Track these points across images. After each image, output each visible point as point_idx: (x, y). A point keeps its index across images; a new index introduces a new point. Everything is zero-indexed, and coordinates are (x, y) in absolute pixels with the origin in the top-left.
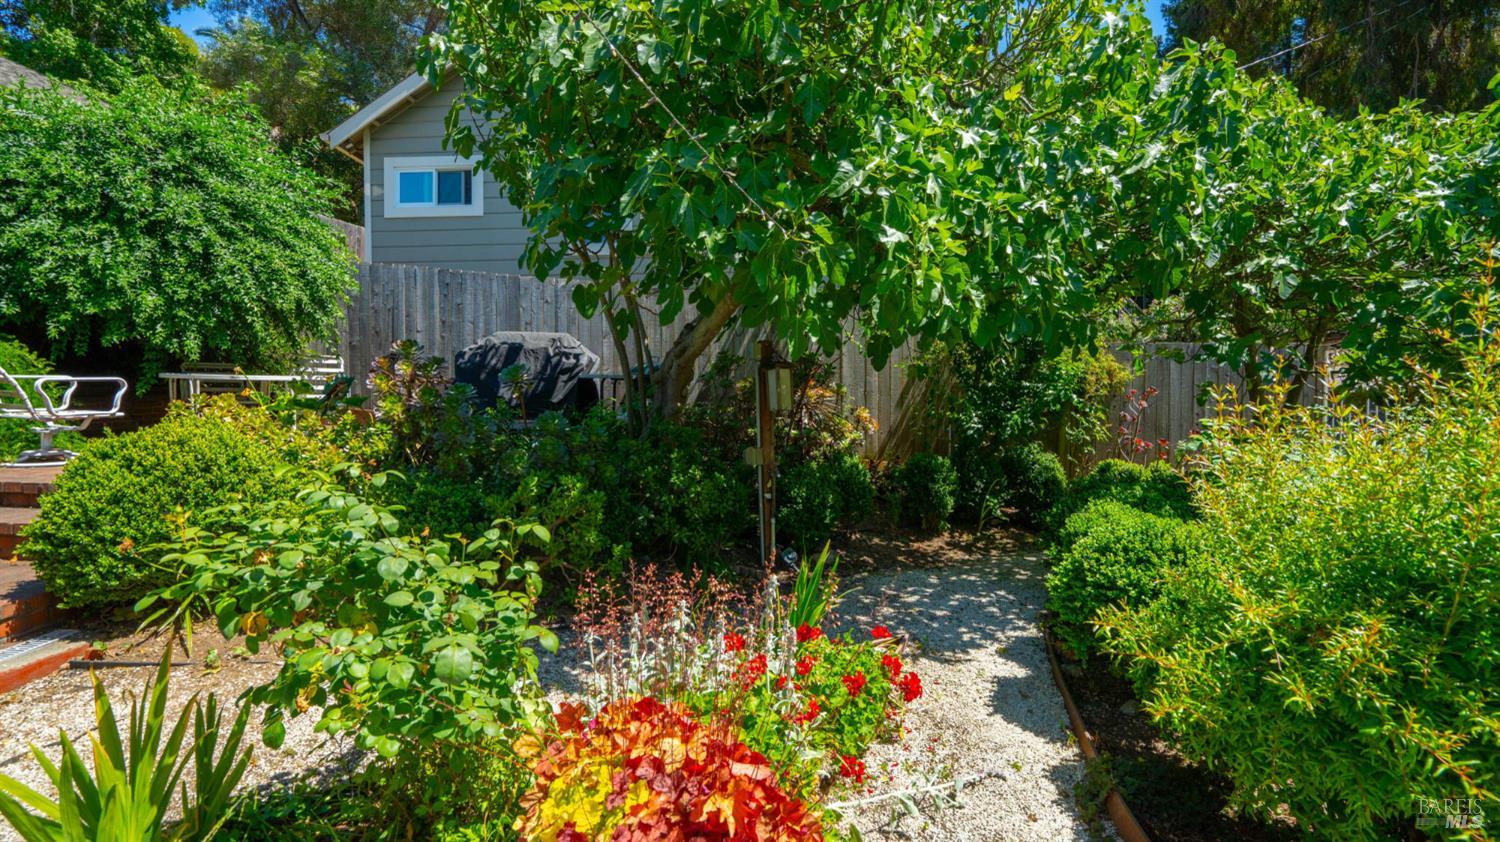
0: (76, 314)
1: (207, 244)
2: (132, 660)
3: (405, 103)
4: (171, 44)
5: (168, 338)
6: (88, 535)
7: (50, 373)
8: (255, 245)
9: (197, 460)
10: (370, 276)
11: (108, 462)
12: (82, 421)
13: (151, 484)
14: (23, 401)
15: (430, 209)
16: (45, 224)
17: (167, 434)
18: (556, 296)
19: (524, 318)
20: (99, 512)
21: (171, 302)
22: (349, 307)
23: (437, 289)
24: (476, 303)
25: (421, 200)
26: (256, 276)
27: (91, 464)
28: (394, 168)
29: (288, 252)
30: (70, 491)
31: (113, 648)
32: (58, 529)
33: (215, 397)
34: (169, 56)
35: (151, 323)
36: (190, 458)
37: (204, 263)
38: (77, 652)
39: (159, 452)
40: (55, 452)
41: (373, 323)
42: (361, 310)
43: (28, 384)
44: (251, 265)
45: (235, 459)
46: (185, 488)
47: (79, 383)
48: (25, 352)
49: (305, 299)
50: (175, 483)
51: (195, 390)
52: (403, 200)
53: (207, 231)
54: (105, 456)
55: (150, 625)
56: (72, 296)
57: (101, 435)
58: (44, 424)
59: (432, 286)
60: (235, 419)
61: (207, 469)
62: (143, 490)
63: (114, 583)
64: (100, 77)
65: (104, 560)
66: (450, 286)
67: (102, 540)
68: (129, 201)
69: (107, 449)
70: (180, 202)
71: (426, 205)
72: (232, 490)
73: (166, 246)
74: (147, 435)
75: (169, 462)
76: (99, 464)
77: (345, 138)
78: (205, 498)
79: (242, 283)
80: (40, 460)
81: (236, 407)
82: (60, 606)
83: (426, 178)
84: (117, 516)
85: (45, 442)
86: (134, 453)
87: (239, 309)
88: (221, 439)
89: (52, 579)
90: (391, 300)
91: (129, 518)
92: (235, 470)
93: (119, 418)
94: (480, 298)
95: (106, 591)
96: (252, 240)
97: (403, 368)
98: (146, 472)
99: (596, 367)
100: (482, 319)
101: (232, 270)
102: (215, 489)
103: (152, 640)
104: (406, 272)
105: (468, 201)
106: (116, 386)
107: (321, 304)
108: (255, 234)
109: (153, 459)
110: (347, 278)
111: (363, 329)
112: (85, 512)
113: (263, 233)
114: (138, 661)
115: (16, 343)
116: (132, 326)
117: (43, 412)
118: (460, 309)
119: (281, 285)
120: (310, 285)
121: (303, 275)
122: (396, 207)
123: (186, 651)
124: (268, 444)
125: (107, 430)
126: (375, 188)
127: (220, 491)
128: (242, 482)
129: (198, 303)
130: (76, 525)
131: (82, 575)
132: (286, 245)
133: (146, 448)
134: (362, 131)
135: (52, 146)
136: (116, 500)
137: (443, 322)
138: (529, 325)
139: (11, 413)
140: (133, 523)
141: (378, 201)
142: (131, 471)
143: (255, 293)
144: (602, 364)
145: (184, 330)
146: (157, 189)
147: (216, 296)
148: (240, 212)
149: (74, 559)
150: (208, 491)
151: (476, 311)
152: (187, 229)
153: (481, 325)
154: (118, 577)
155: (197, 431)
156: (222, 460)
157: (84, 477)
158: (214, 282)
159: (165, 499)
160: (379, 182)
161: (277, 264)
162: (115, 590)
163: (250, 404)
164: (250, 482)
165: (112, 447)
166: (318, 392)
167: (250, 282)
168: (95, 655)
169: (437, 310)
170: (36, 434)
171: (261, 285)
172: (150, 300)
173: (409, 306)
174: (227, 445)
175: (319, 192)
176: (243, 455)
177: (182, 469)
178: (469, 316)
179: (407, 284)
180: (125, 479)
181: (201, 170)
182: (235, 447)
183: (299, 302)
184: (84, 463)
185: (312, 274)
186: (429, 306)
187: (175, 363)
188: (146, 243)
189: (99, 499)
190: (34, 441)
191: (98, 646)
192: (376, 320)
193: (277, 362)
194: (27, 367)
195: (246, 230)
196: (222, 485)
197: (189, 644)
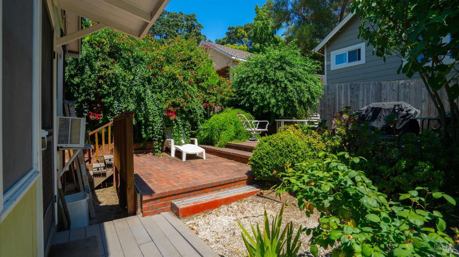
0: (259, 106)
1: (286, 85)
2: (268, 197)
3: (338, 33)
4: (276, 39)
5: (277, 110)
6: (261, 162)
7: (255, 120)
8: (298, 83)
9: (286, 144)
10: (327, 89)
11: (266, 143)
12: (260, 131)
13: (275, 150)
14: (250, 127)
15: (346, 64)
16: (255, 85)
17: (279, 136)
18: (398, 88)
19: (383, 97)
20: (264, 156)
21: (278, 101)
22: (320, 99)
23: (349, 90)
24: (363, 94)
25: (343, 62)
26: (297, 92)
27: (263, 143)
28: (334, 54)
29: (305, 84)
30: (258, 150)
31: (265, 192)
32: (256, 159)
33: (289, 126)
34: (276, 42)
35: (273, 106)
36: (284, 143)
37: (285, 89)
38: (258, 191)
39: (277, 141)
40: (255, 139)
41: (328, 103)
42: (324, 100)
43: (251, 122)
44: (296, 89)
45: (295, 144)
46: (283, 152)
47: (260, 122)
48: (250, 115)
49: (310, 97)
50: (280, 150)
51: (282, 124)
52: (336, 64)
53: (286, 82)
54: (265, 141)
55: (273, 188)
56: (258, 102)
57: (265, 136)
58: (253, 132)
59: (347, 90)
60: (293, 132)
61: (288, 147)
62: (273, 151)
63: (266, 176)
64: (264, 52)
65: (264, 169)
66: (354, 89)
67: (264, 163)
68: (269, 76)
69: (266, 140)
70: (280, 74)
71: (345, 63)
72: (294, 154)
73: (277, 87)
74: (274, 136)
75: (279, 144)
76: (264, 143)
77: (319, 49)
78: (287, 155)
79: (294, 94)
80: (252, 141)
81: (294, 129)
82: (255, 179)
83: (344, 55)
84: (267, 158)
85: (253, 136)
86: (272, 141)
87: (293, 101)
88: (291, 138)
89: (254, 172)
90: (333, 95)
91: (270, 158)
92: (295, 148)
93: (267, 131)
94: (365, 91)
95: (264, 177)
96: (296, 82)
97: (345, 116)
98: (274, 147)
99: (418, 114)
100: (366, 99)
101: (291, 91)
102: (290, 153)
103: (273, 193)
104: (339, 86)
105: (359, 59)
106: (266, 123)
107: (313, 98)
108: (297, 80)
109: (276, 143)
110: (321, 90)
111: (325, 105)
112: (261, 156)
113: (299, 80)
114: (270, 198)
115: (249, 113)
116: (269, 108)
117: (253, 129)
118: (357, 96)
119: (303, 93)
120: (311, 93)
121: (309, 90)
122: (334, 66)
123: (280, 198)
124: (302, 140)
125: (266, 134)
126: (328, 62)
127: (291, 154)
128: (297, 151)
129: (283, 101)
130: (259, 159)
131: (260, 172)
132: (305, 82)
133: (274, 140)
134: (324, 45)
135: (256, 67)
136: (268, 153)
137: (351, 101)
138: (385, 100)
139: (248, 129)
140: (271, 160)
141: (329, 66)
142: (271, 146)
143: (297, 97)
144: (421, 113)
145: (281, 108)
146: (275, 72)
147: (288, 98)
148: (293, 75)
149: (258, 167)
150: (288, 153)
151: (363, 96)
152: (281, 82)
153: (366, 101)
154: (267, 174)
155: (286, 136)
156: (292, 145)
157: (261, 146)
158: (287, 95)
159: (278, 154)
160: (329, 60)
161: (303, 88)
162: (266, 177)
163: (297, 128)
164: (299, 152)
165: (267, 139)
166: (316, 125)
167: (296, 94)
168: (261, 193)
169: (349, 98)
170: (252, 134)
171: (298, 94)
172: (273, 101)
173: (339, 97)
174: (293, 140)
175: (313, 66)
176: (297, 144)
177: (282, 146)
178: (361, 99)
179: (339, 90)
180: (269, 148)
181: (285, 65)
182: (295, 141)
183: (308, 98)
184: (261, 143)
185: (312, 90)
186: (346, 96)
187: (278, 117)
188: (273, 86)
189: (264, 153)
190: (251, 136)
191: (262, 191)
192: (329, 102)
193: (301, 116)
194: (251, 119)
195: (295, 79)
196: (292, 152)
197: (281, 196)
